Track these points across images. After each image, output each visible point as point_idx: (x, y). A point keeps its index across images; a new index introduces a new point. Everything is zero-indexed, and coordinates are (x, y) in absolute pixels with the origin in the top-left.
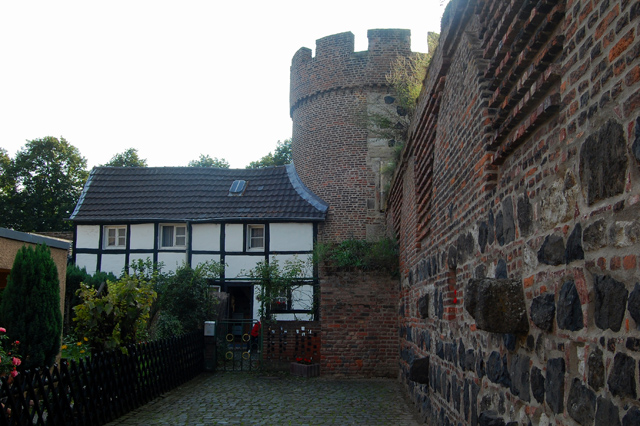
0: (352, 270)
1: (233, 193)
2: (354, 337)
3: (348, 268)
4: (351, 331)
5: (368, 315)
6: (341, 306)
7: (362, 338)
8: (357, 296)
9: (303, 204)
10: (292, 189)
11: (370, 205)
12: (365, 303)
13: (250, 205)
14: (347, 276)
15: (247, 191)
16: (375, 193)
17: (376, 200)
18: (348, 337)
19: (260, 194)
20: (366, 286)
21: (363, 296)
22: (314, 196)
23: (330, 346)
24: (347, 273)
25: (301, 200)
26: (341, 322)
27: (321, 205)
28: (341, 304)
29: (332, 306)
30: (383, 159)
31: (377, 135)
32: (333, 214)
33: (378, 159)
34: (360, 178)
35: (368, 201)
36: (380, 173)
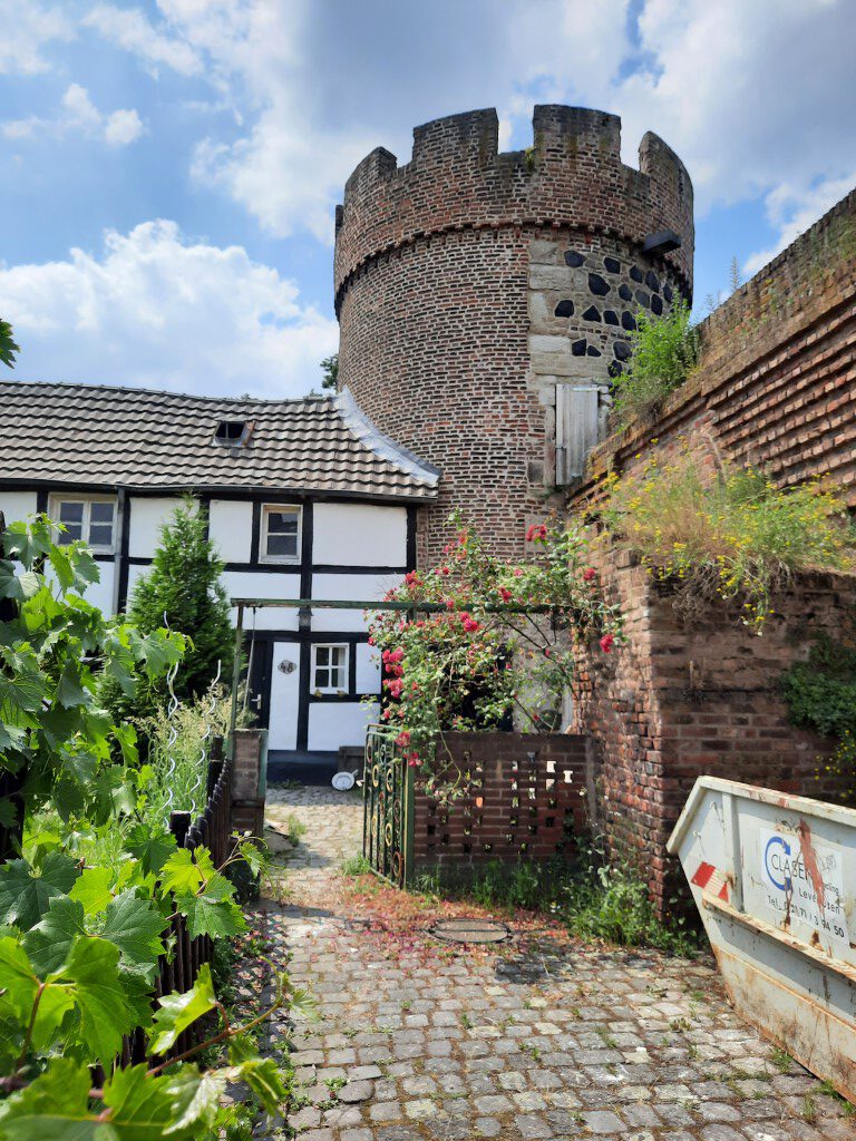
1: (222, 441)
8: (760, 663)
10: (352, 440)
11: (534, 474)
13: (264, 464)
15: (253, 439)
16: (545, 448)
17: (545, 464)
19: (283, 446)
22: (405, 454)
26: (722, 746)
28: (713, 688)
30: (560, 379)
31: (549, 329)
32: (451, 492)
33: (552, 379)
34: (512, 416)
35: (530, 464)
36: (555, 407)
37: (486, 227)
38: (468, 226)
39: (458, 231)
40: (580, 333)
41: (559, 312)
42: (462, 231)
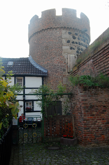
0: (96, 87)
1: (9, 66)
2: (100, 123)
3: (94, 87)
4: (98, 120)
5: (105, 111)
6: (92, 107)
7: (104, 124)
8: (99, 102)
9: (37, 70)
10: (32, 65)
11: (64, 70)
12: (103, 105)
13: (17, 70)
14: (93, 91)
15: (14, 65)
16: (66, 66)
17: (66, 69)
18: (97, 123)
19: (20, 66)
20: (103, 96)
21: (102, 102)
22: (41, 67)
23: (88, 129)
24: (94, 90)
25: (36, 69)
26: (93, 115)
27: (44, 70)
28: (92, 106)
29: (88, 107)
30: (68, 54)
31: (66, 45)
32: (50, 74)
33: (67, 54)
34: (60, 60)
35: (63, 69)
36: (67, 58)
37: (54, 28)
38: (51, 28)
39: (49, 29)
40: (71, 46)
41: (67, 42)
42: (50, 29)
